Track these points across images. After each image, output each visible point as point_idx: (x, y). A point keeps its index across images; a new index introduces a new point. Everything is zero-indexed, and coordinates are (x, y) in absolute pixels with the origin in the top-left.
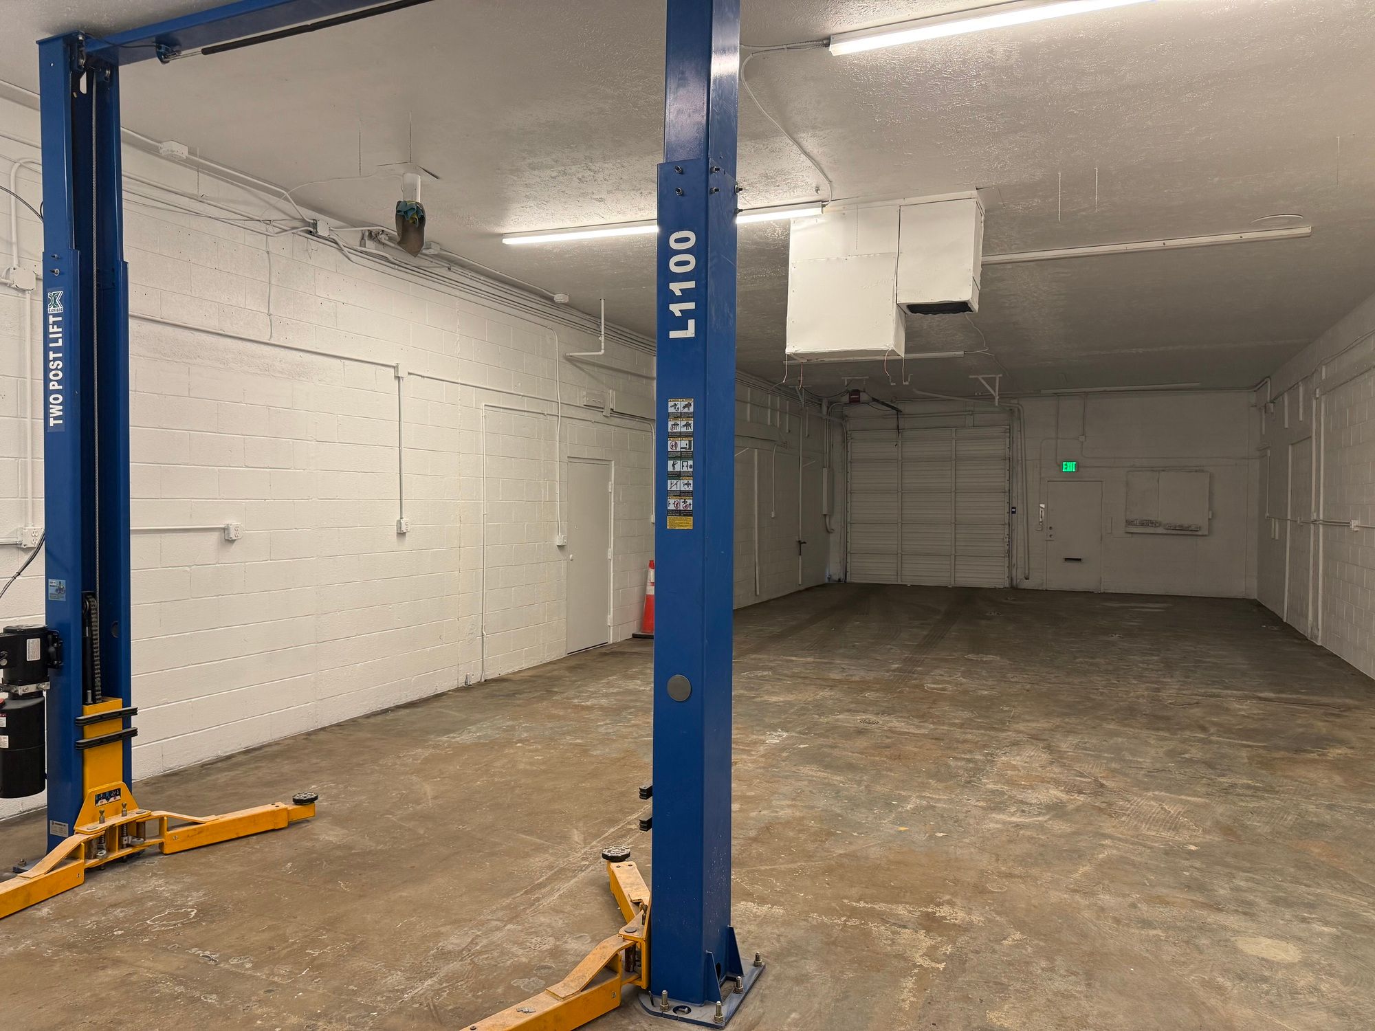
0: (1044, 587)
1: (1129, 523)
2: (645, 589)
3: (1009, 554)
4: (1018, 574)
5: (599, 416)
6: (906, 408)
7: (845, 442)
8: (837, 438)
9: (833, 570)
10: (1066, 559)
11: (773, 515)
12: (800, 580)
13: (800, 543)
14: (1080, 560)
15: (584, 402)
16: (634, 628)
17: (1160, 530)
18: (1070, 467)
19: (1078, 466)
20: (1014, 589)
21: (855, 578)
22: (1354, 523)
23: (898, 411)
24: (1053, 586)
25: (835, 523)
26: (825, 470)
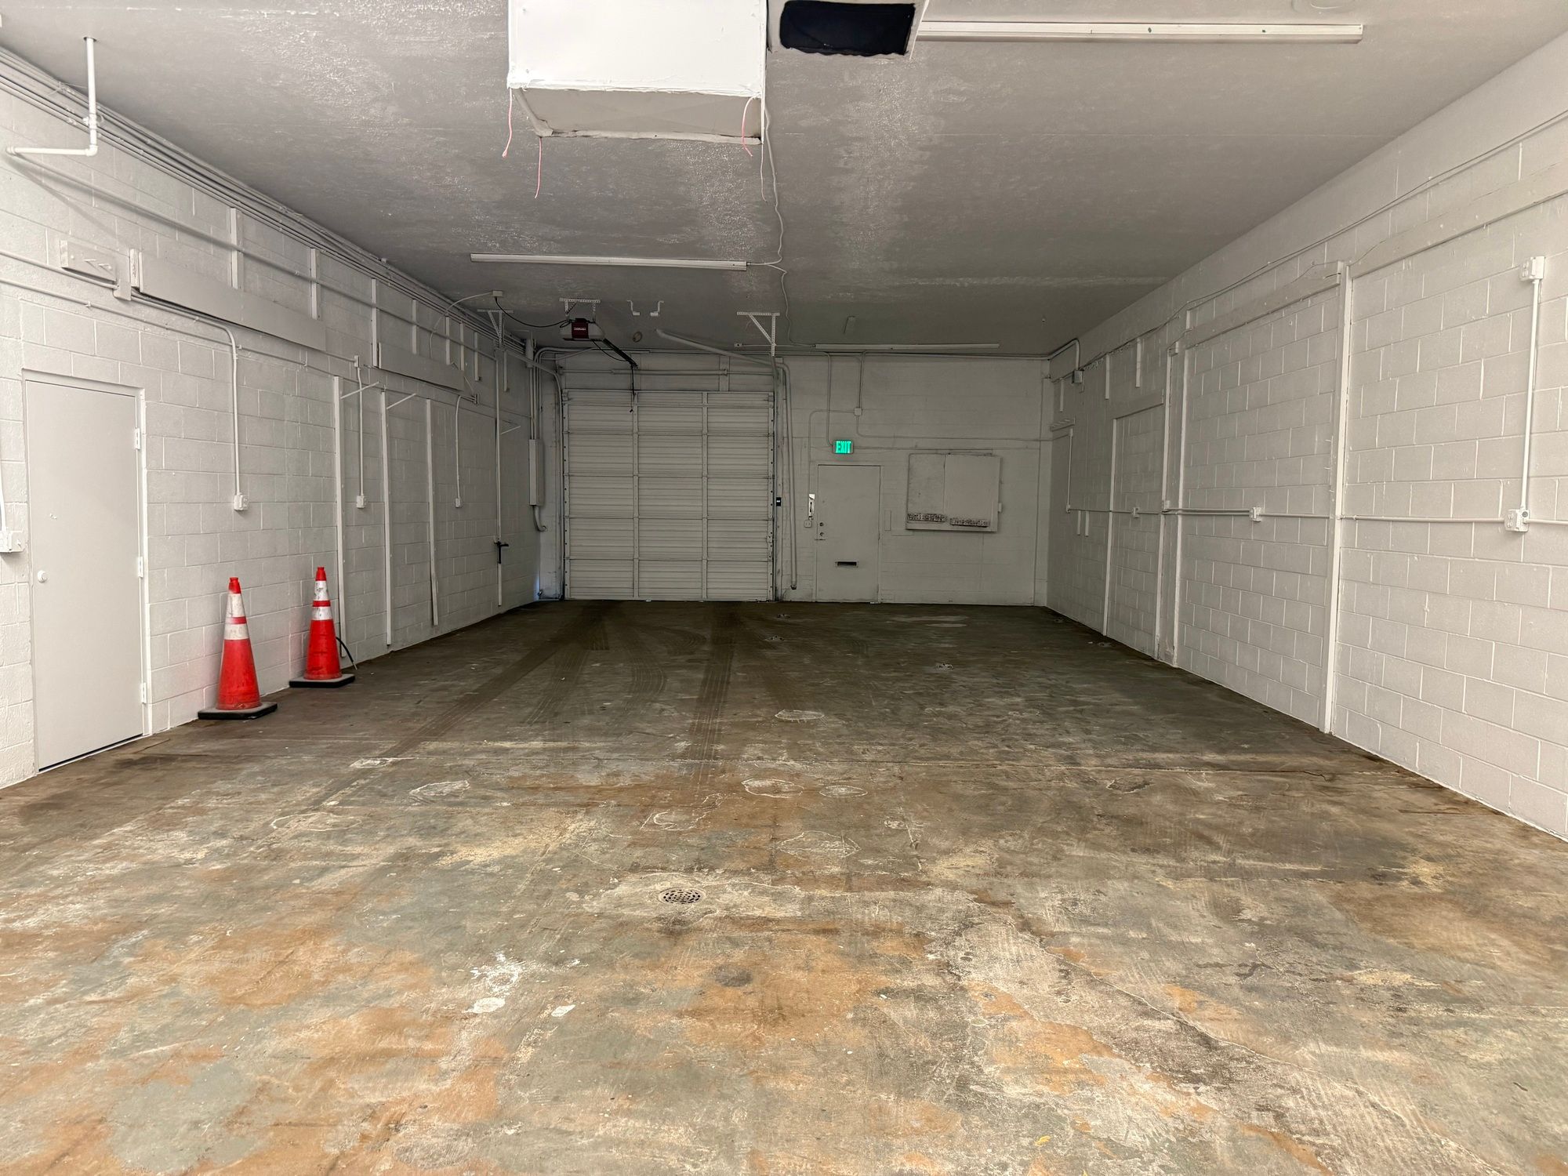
0: (814, 599)
1: (911, 517)
2: (222, 630)
3: (773, 559)
4: (783, 584)
5: (105, 298)
6: (643, 361)
7: (559, 404)
8: (549, 400)
9: (546, 584)
10: (840, 563)
11: (458, 503)
12: (500, 600)
13: (499, 545)
14: (853, 564)
15: (63, 261)
16: (201, 700)
17: (946, 526)
18: (843, 447)
19: (853, 447)
20: (779, 603)
21: (575, 593)
22: (1257, 511)
23: (633, 364)
24: (824, 596)
25: (548, 518)
26: (532, 443)
